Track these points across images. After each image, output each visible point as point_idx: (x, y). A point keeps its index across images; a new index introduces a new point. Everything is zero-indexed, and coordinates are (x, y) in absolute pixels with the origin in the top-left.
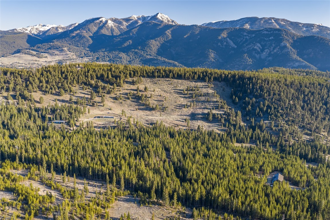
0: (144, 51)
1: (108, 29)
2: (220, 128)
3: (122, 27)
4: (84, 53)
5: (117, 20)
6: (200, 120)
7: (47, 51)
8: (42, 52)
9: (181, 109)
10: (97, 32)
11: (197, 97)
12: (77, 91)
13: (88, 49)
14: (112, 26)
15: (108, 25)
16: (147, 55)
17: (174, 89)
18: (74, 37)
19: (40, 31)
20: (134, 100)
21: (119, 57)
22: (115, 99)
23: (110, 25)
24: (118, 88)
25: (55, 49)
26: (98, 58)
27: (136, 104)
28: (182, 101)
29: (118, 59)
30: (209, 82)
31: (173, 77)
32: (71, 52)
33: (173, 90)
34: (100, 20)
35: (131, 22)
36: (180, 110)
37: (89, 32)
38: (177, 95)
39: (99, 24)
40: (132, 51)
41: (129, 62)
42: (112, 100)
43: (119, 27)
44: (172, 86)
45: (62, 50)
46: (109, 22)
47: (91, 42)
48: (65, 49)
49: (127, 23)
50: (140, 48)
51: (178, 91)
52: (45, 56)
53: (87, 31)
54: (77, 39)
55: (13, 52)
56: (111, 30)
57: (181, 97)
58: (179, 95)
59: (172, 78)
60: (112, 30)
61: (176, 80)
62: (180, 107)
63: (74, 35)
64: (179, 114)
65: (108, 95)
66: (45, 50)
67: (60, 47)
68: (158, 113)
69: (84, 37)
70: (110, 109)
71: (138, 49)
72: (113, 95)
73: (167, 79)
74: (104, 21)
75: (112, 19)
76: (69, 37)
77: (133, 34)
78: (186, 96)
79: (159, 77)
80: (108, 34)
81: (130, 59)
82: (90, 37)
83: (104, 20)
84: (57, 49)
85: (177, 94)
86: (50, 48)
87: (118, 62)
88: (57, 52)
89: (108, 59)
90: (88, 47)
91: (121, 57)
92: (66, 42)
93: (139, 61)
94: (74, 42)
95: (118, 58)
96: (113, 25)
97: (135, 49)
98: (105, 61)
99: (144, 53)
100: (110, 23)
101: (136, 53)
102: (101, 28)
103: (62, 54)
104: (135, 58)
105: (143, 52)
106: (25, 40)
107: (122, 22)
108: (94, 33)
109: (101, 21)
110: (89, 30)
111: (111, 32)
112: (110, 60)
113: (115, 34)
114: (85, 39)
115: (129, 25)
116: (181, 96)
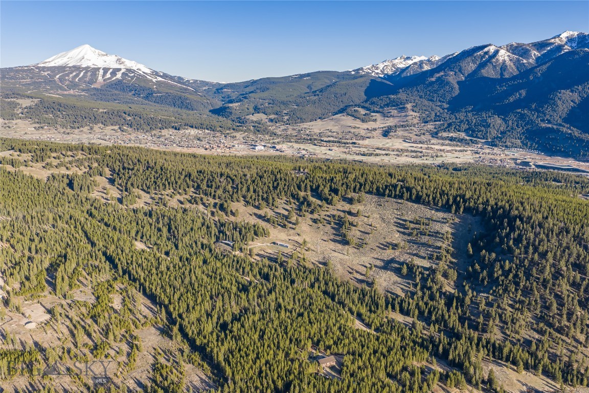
0: (539, 112)
1: (495, 67)
2: (407, 288)
3: (525, 61)
4: (436, 114)
5: (521, 47)
6: (391, 270)
7: (381, 110)
8: (374, 112)
9: (385, 249)
10: (475, 72)
11: (419, 235)
12: (279, 206)
13: (446, 106)
14: (504, 61)
15: (497, 59)
16: (543, 121)
17: (397, 218)
18: (432, 83)
19: (397, 69)
20: (335, 226)
21: (487, 123)
22: (315, 221)
23: (501, 59)
24: (328, 206)
25: (394, 106)
26: (450, 125)
27: (335, 232)
28: (397, 238)
29: (483, 128)
30: (455, 213)
31: (410, 199)
32: (416, 112)
33: (395, 220)
34: (486, 50)
35: (549, 49)
36: (381, 251)
37: (459, 73)
38: (395, 228)
39: (483, 57)
40: (517, 112)
41: (502, 133)
42: (311, 223)
43: (518, 60)
44: (398, 213)
45: (404, 108)
46: (502, 52)
47: (457, 92)
48: (409, 106)
49: (539, 52)
50: (533, 106)
51: (401, 222)
52: (374, 118)
53: (456, 72)
54: (436, 87)
55: (337, 109)
56: (501, 69)
57: (398, 231)
58: (398, 229)
59: (407, 200)
60: (504, 67)
61: (410, 204)
62: (386, 246)
63: (433, 79)
64: (376, 256)
65: (311, 216)
66: (381, 107)
67: (401, 104)
68: (351, 250)
69: (448, 83)
70: (299, 235)
71: (530, 109)
72: (315, 216)
73: (400, 201)
74: (493, 51)
75: (512, 45)
76: (424, 83)
77: (535, 77)
78: (406, 231)
79: (389, 196)
80: (494, 77)
81: (507, 128)
82: (459, 83)
83: (492, 49)
84: (397, 105)
85: (397, 226)
86: (387, 105)
87: (481, 133)
88: (394, 112)
89: (466, 126)
90: (449, 103)
91: (490, 124)
92: (416, 92)
93: (522, 133)
94: (428, 93)
95: (484, 126)
96: (507, 58)
97: (523, 108)
98: (459, 131)
99: (538, 117)
100: (503, 55)
101: (522, 117)
102: (483, 65)
103: (400, 115)
104: (517, 126)
105: (535, 116)
106: (364, 89)
107: (530, 51)
108: (469, 75)
109: (486, 53)
110: (460, 71)
111: (500, 72)
112: (469, 128)
113: (507, 76)
114: (448, 87)
115: (542, 55)
116: (400, 230)
